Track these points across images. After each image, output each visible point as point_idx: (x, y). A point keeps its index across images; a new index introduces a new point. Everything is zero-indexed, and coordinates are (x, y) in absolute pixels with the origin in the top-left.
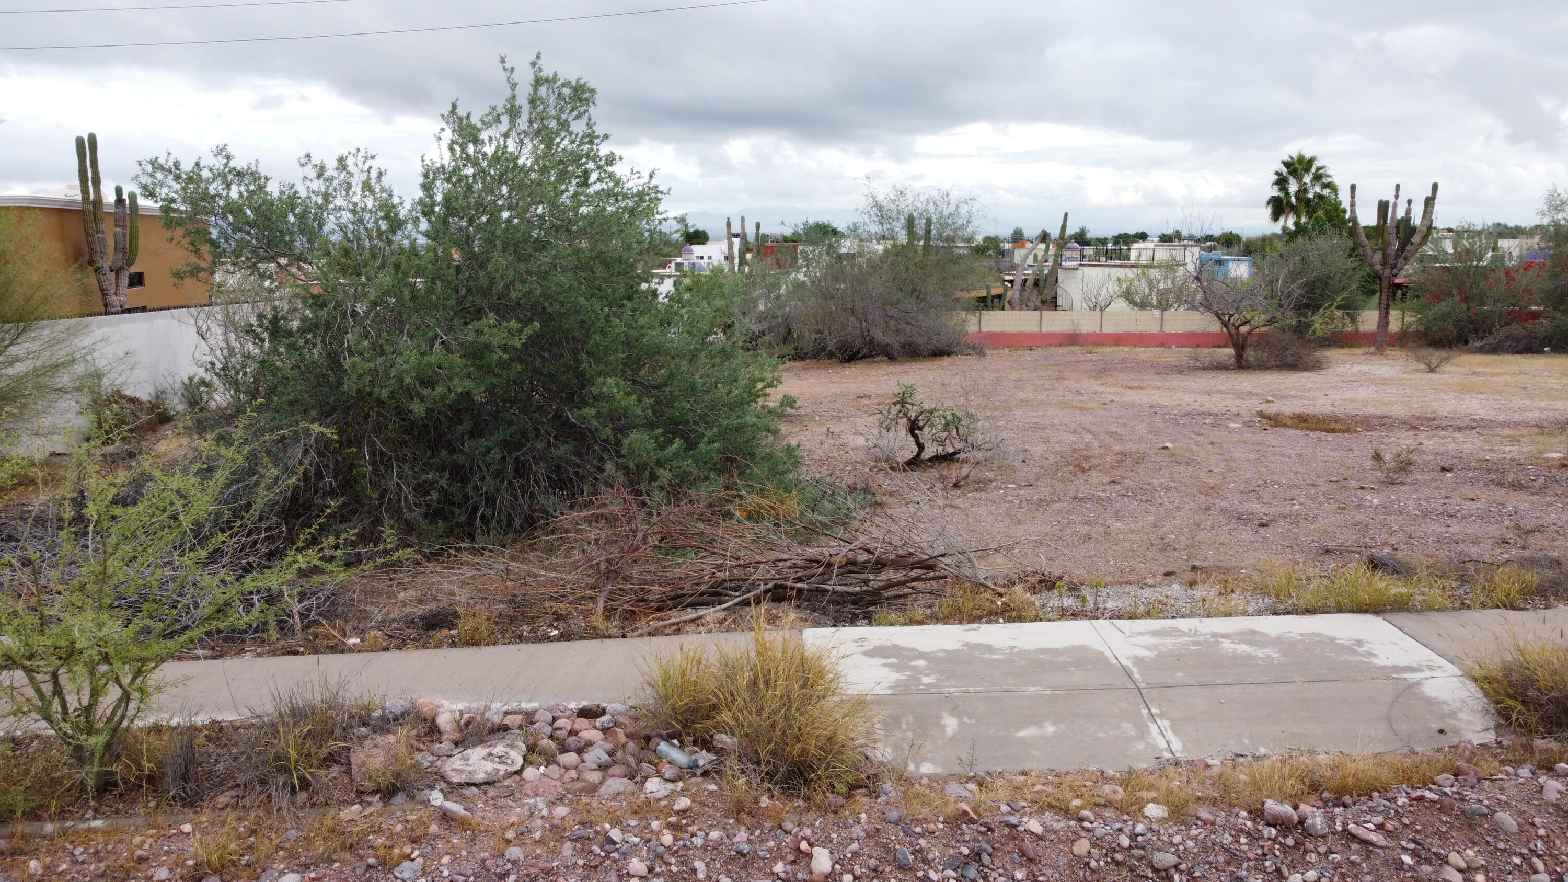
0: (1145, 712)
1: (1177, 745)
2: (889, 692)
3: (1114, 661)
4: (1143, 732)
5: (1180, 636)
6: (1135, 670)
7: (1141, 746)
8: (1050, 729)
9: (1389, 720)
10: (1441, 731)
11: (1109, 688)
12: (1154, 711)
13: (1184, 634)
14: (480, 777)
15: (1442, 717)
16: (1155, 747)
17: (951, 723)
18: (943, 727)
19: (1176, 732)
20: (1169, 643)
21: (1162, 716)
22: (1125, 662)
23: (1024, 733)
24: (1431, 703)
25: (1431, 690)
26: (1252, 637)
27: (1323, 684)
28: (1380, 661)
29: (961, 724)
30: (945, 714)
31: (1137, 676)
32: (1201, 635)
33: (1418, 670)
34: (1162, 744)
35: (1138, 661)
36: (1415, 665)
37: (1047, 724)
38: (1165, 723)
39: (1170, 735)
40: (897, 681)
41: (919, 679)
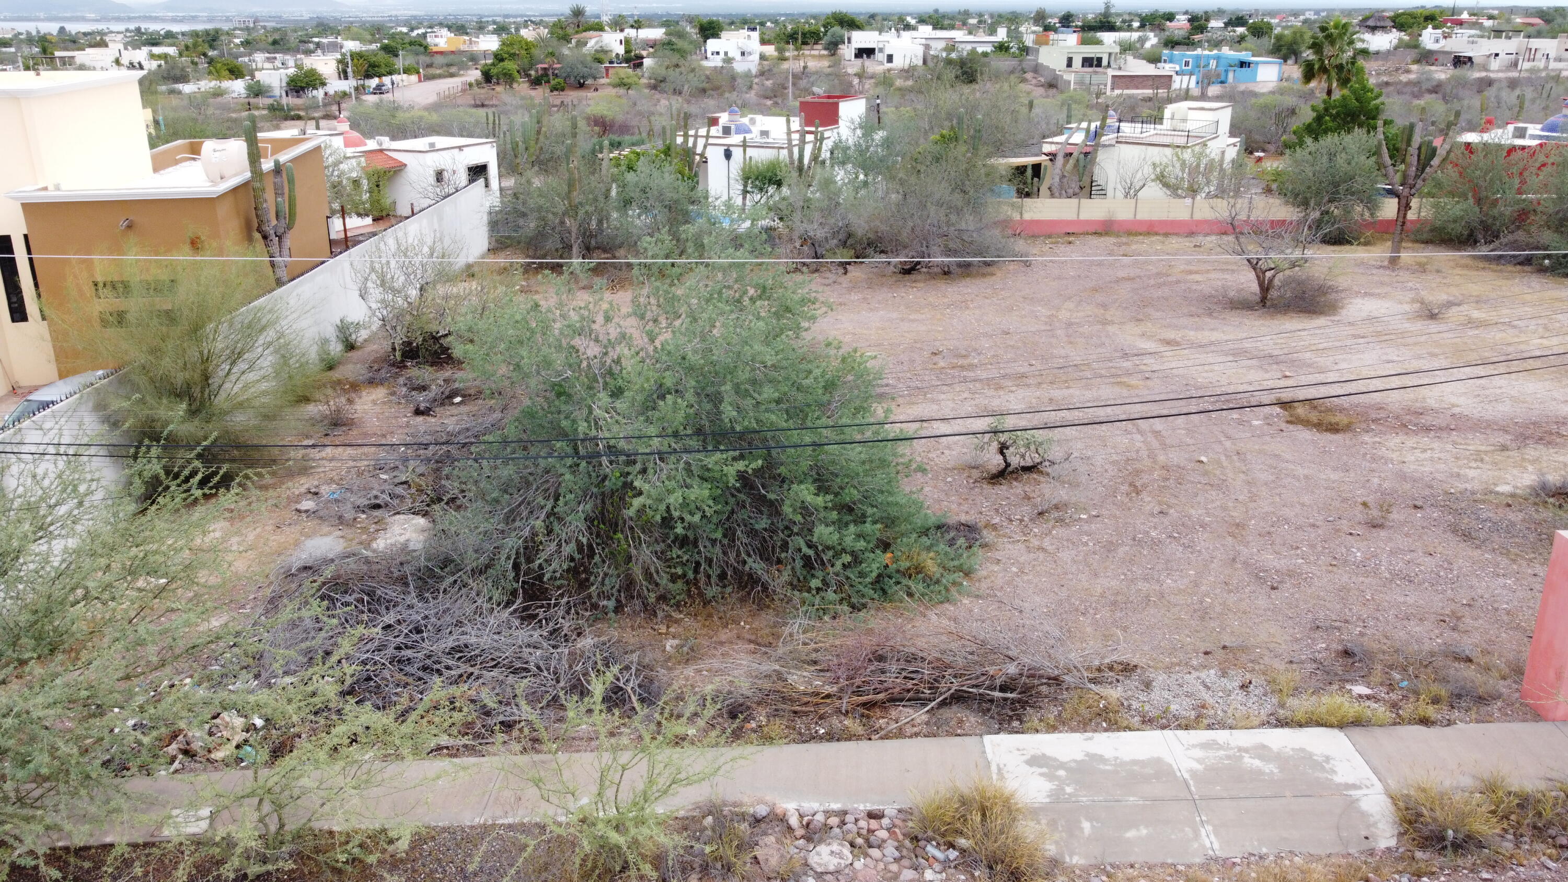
0: (1198, 819)
1: (1216, 846)
2: (1048, 800)
3: (1178, 774)
4: (1197, 835)
5: (1218, 749)
6: (1191, 782)
7: (1196, 845)
8: (1144, 831)
9: (1338, 828)
10: (1367, 838)
11: (1177, 800)
12: (1204, 818)
13: (1221, 747)
14: (831, 868)
15: (1369, 826)
16: (1204, 846)
17: (1086, 826)
18: (1082, 829)
19: (1216, 835)
20: (1212, 755)
21: (1208, 822)
22: (1187, 776)
23: (1131, 834)
24: (1364, 815)
25: (1365, 805)
26: (1261, 751)
27: (1302, 799)
28: (1338, 779)
29: (1093, 827)
30: (1083, 820)
31: (1193, 789)
32: (1232, 749)
33: (1360, 788)
34: (1208, 845)
35: (1193, 773)
36: (1358, 783)
37: (1142, 827)
38: (1209, 828)
39: (1212, 837)
40: (1051, 790)
41: (1063, 789)
